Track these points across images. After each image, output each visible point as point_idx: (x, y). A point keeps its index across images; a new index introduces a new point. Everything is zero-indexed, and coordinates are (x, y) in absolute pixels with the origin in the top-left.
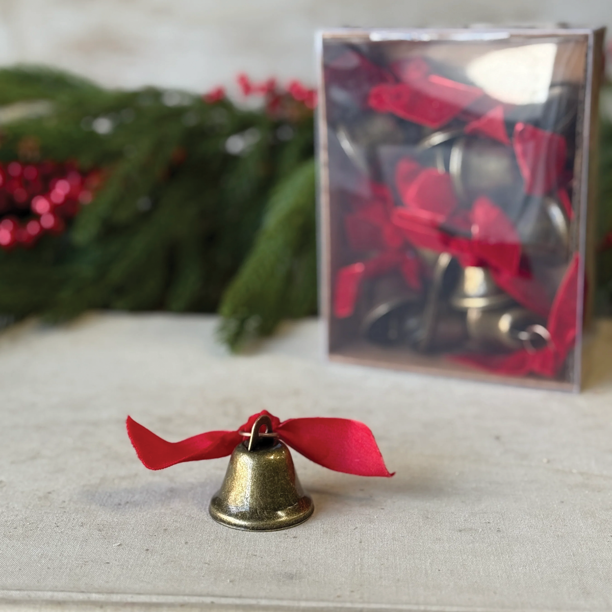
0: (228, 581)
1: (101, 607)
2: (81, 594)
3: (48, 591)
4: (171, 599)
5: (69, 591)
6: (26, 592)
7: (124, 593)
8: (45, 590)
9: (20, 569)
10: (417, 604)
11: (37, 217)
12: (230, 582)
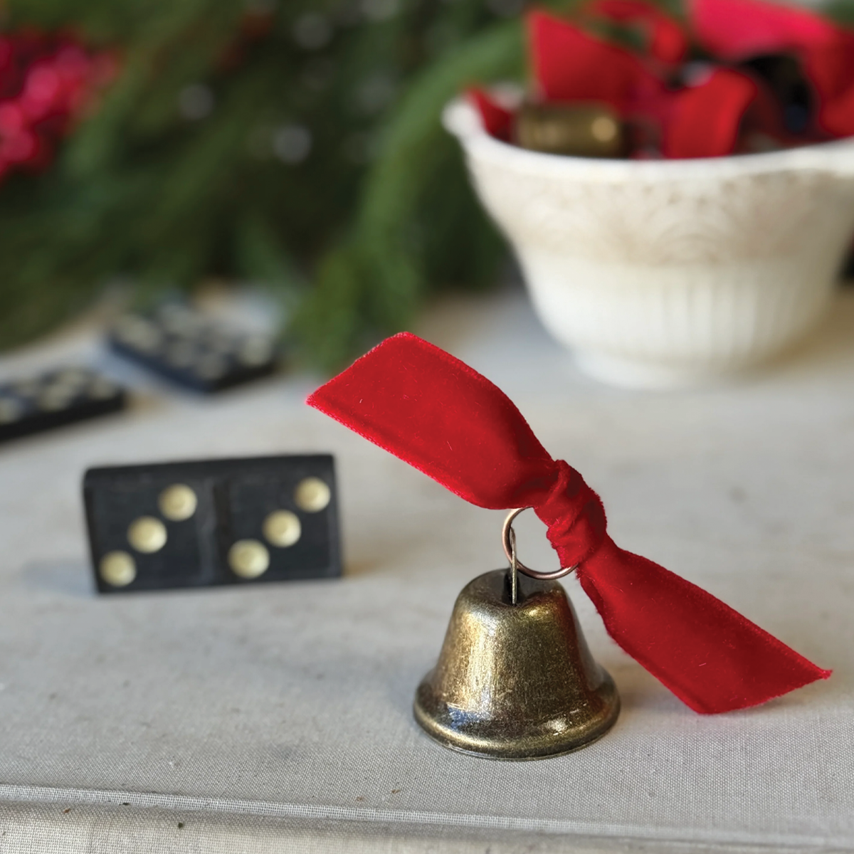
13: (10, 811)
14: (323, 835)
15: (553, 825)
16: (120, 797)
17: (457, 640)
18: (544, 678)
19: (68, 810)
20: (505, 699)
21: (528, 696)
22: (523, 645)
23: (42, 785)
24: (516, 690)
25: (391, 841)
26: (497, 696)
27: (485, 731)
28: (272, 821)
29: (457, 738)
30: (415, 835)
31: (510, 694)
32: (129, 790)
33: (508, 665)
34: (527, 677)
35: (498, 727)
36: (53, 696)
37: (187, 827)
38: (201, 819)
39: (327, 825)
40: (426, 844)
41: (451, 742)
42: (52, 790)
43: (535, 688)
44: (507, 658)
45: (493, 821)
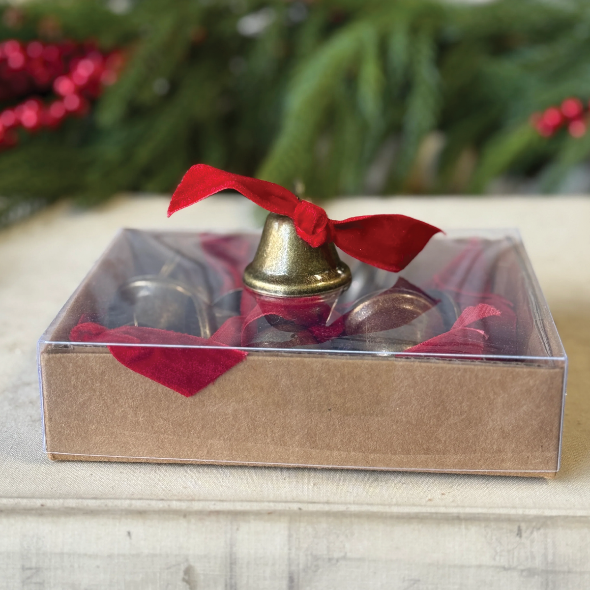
0: (312, 484)
1: (185, 516)
2: (161, 501)
3: (126, 499)
4: (255, 507)
5: (148, 499)
6: (102, 501)
7: (206, 500)
8: (122, 499)
9: (91, 474)
10: (514, 507)
11: (60, 98)
12: (314, 485)
16: (296, 506)
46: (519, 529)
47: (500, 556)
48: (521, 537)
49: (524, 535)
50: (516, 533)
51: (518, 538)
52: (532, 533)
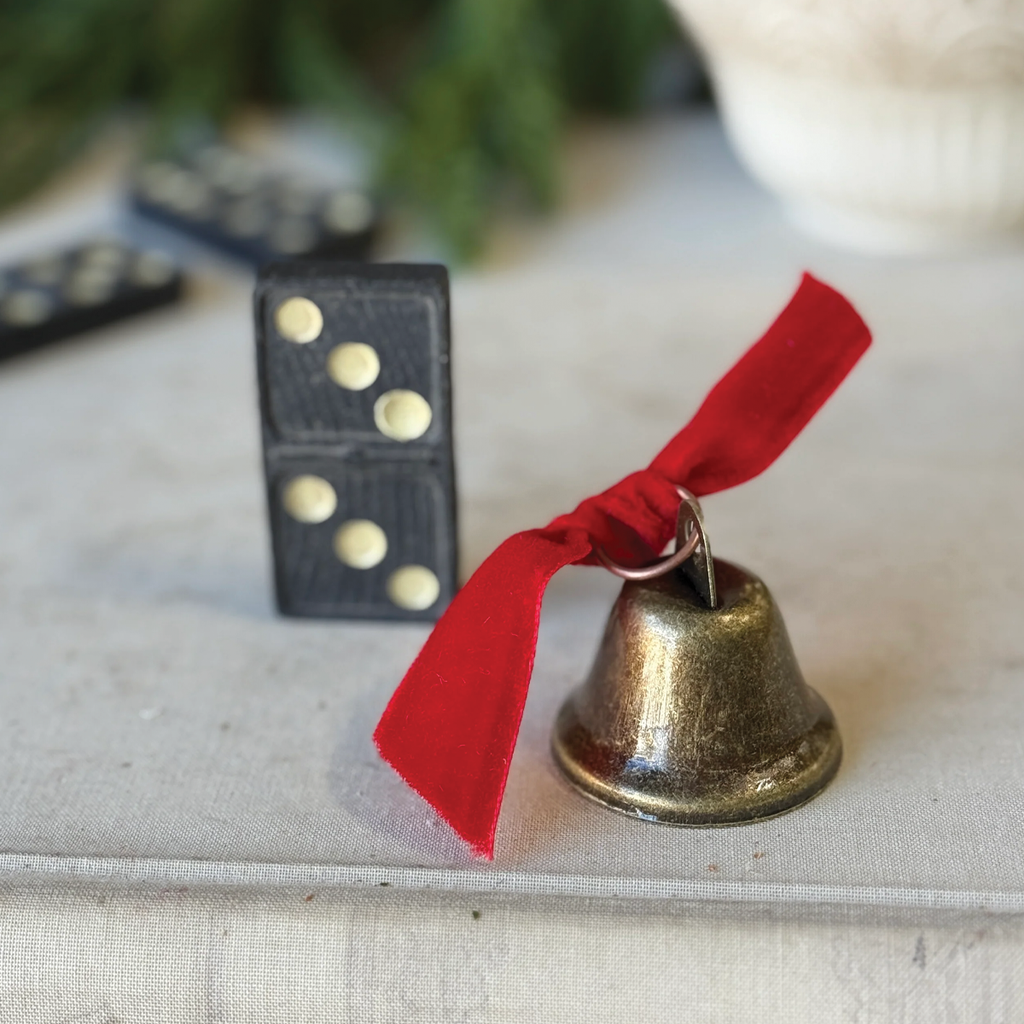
13: (229, 900)
14: (681, 924)
15: (998, 901)
16: (375, 875)
17: (633, 665)
18: (764, 706)
19: (310, 896)
20: (715, 740)
21: (745, 733)
22: (735, 664)
23: (260, 860)
24: (729, 726)
25: (780, 930)
26: (703, 738)
27: (691, 788)
28: (603, 905)
29: (650, 802)
30: (811, 920)
31: (721, 732)
32: (382, 864)
33: (717, 694)
34: (742, 707)
35: (709, 782)
36: (225, 727)
37: (486, 917)
38: (502, 905)
39: (683, 910)
40: (830, 933)
41: (641, 809)
42: (277, 868)
43: (754, 721)
44: (715, 683)
45: (910, 896)
46: (920, 947)
47: (870, 1011)
48: (923, 965)
49: (932, 961)
50: (913, 953)
51: (915, 969)
52: (952, 955)
